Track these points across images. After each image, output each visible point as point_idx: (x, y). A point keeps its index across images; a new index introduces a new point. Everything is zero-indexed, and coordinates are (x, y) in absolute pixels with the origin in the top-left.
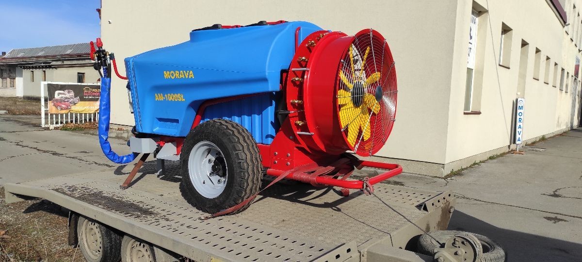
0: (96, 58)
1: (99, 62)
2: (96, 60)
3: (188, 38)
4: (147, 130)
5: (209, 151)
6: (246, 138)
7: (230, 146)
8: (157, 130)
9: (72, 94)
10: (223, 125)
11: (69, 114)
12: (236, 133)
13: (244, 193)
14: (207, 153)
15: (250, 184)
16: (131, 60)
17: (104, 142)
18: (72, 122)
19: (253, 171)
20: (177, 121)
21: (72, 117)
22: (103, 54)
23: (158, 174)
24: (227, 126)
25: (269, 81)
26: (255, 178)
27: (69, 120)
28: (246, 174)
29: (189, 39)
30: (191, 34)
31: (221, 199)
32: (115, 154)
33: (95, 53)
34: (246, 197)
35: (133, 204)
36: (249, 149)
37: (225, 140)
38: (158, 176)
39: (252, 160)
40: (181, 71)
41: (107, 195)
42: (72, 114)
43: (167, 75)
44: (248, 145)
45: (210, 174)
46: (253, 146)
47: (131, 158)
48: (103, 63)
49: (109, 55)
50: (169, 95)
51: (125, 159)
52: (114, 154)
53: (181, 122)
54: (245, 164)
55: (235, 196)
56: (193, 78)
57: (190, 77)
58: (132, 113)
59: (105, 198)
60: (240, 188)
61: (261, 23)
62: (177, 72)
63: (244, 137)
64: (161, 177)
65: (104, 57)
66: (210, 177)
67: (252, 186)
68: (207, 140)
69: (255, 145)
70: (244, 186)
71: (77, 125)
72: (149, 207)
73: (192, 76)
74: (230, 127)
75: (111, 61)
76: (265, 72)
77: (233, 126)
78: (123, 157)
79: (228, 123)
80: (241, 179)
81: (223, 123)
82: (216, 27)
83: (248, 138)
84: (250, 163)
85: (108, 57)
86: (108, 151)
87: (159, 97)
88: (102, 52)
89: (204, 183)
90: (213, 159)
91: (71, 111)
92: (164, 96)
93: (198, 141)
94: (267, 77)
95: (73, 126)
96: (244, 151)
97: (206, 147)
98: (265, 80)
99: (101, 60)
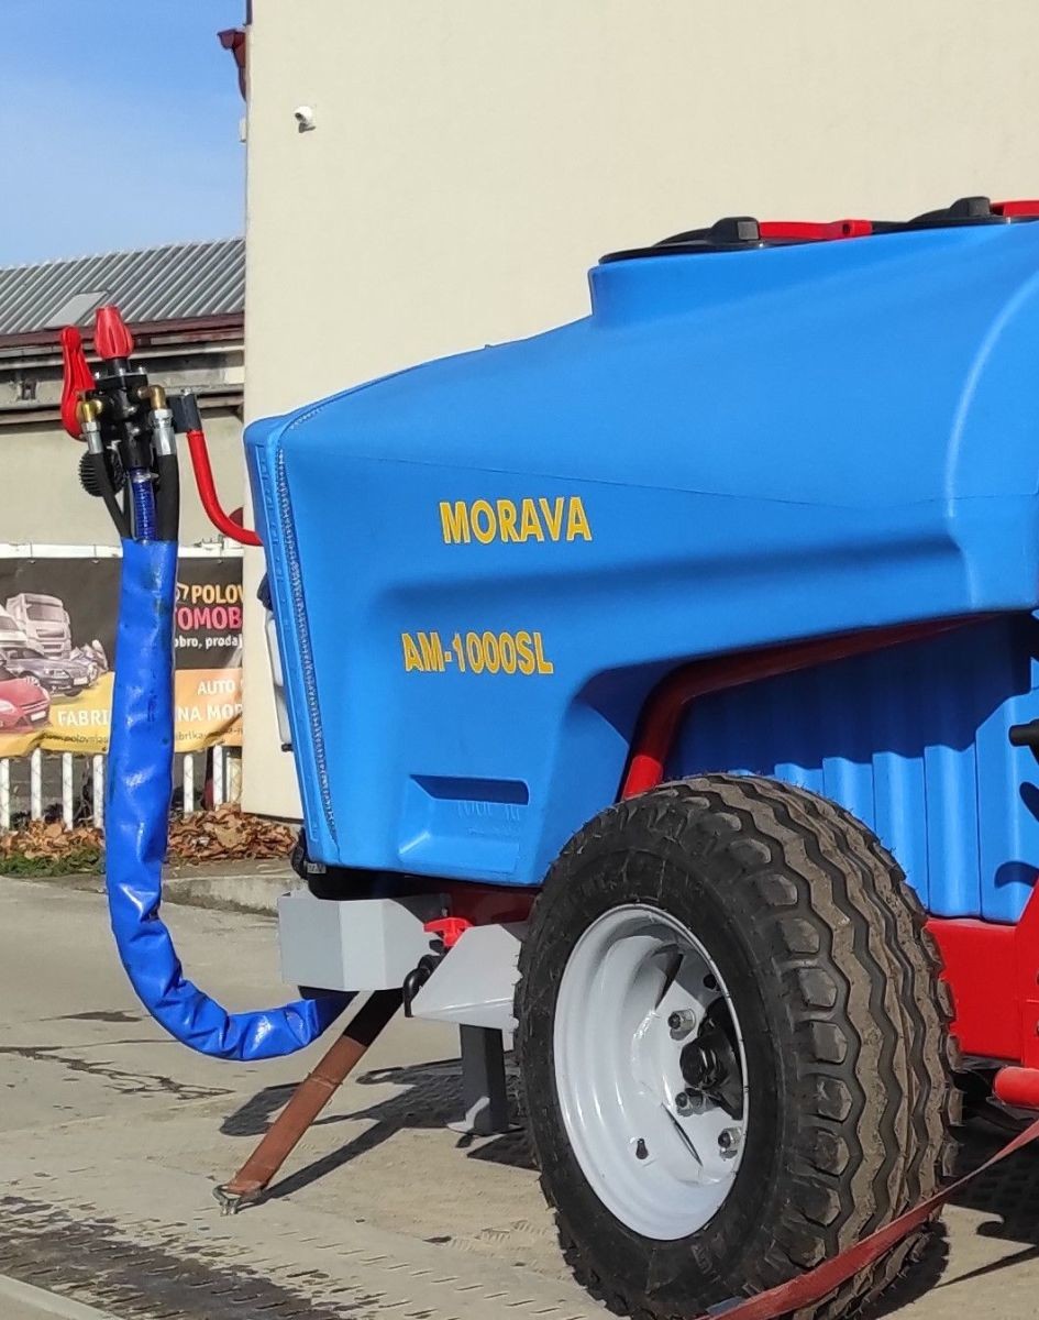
0: (92, 426)
1: (114, 446)
2: (95, 439)
3: (577, 304)
4: (364, 854)
5: (673, 967)
6: (853, 886)
7: (754, 931)
8: (419, 849)
9: (58, 620)
10: (730, 810)
11: (36, 760)
12: (796, 856)
13: (835, 1200)
14: (659, 978)
15: (872, 1150)
16: (272, 439)
17: (134, 931)
18: (54, 813)
19: (887, 1072)
20: (514, 792)
21: (52, 785)
22: (133, 400)
23: (467, 1125)
24: (746, 816)
25: (967, 554)
26: (903, 1114)
27: (37, 807)
28: (844, 1092)
29: (584, 308)
30: (595, 278)
31: (718, 1241)
32: (205, 997)
33: (89, 398)
34: (852, 1227)
35: (264, 1285)
36: (861, 946)
37: (731, 898)
38: (465, 1140)
39: (879, 1012)
40: (528, 504)
41: (135, 1241)
42: (52, 762)
43: (455, 522)
44: (861, 925)
45: (680, 1101)
46: (892, 928)
47: (301, 1027)
48: (135, 457)
49: (169, 402)
50: (471, 637)
51: (264, 1029)
52: (200, 1000)
53: (538, 794)
54: (839, 1036)
55: (791, 1218)
56: (588, 537)
57: (570, 538)
58: (287, 748)
59: (123, 1251)
60: (811, 1173)
61: (965, 213)
62: (505, 505)
63: (839, 880)
64: (478, 1143)
65: (135, 419)
66: (679, 1119)
67: (888, 1163)
68: (644, 895)
69: (905, 924)
70: (835, 1163)
71: (83, 833)
72: (344, 1299)
73: (581, 528)
74: (765, 819)
75: (182, 440)
76: (938, 502)
77: (784, 818)
78: (252, 1021)
79: (760, 798)
80: (817, 1122)
81: (732, 796)
82: (726, 235)
83: (869, 884)
84: (869, 1031)
85: (161, 414)
86: (163, 983)
87: (424, 653)
88: (129, 390)
89: (642, 1152)
90: (697, 1011)
91: (48, 744)
92: (446, 646)
93: (599, 907)
94: (955, 532)
95: (61, 841)
96: (831, 959)
97: (646, 942)
98: (940, 547)
99: (121, 434)
